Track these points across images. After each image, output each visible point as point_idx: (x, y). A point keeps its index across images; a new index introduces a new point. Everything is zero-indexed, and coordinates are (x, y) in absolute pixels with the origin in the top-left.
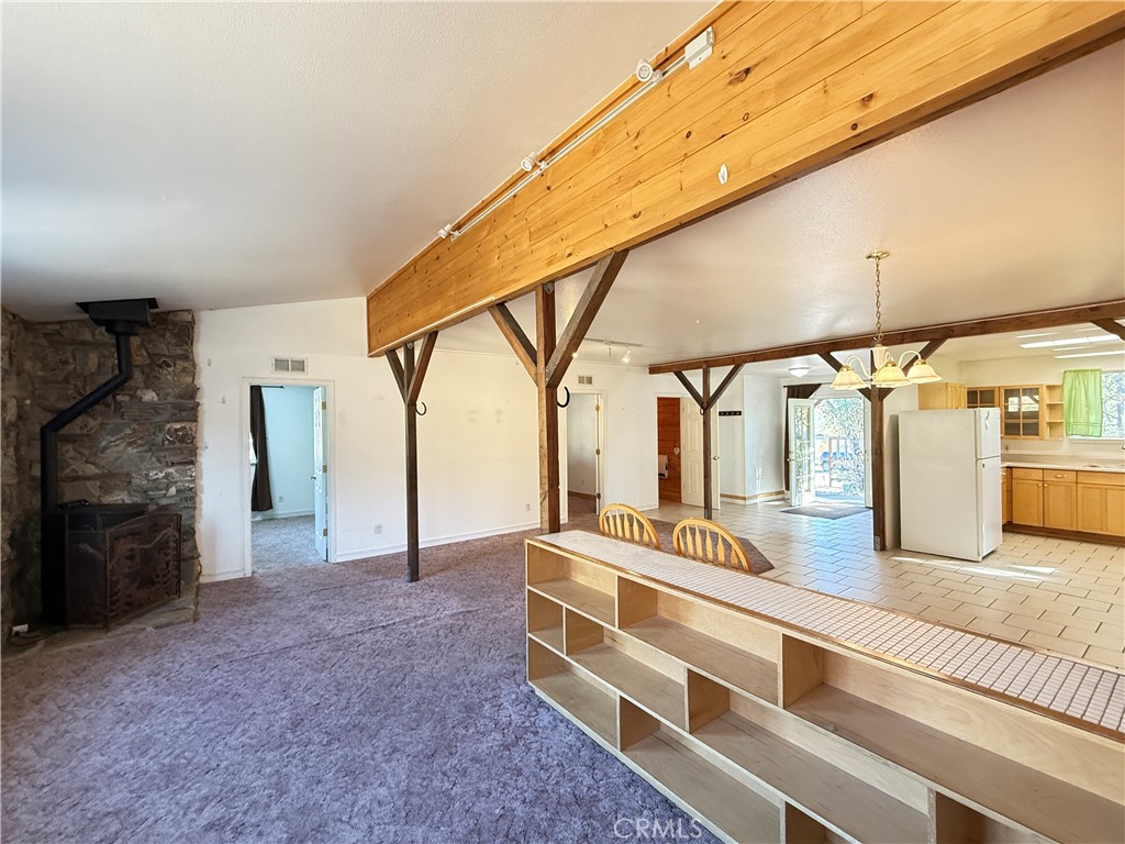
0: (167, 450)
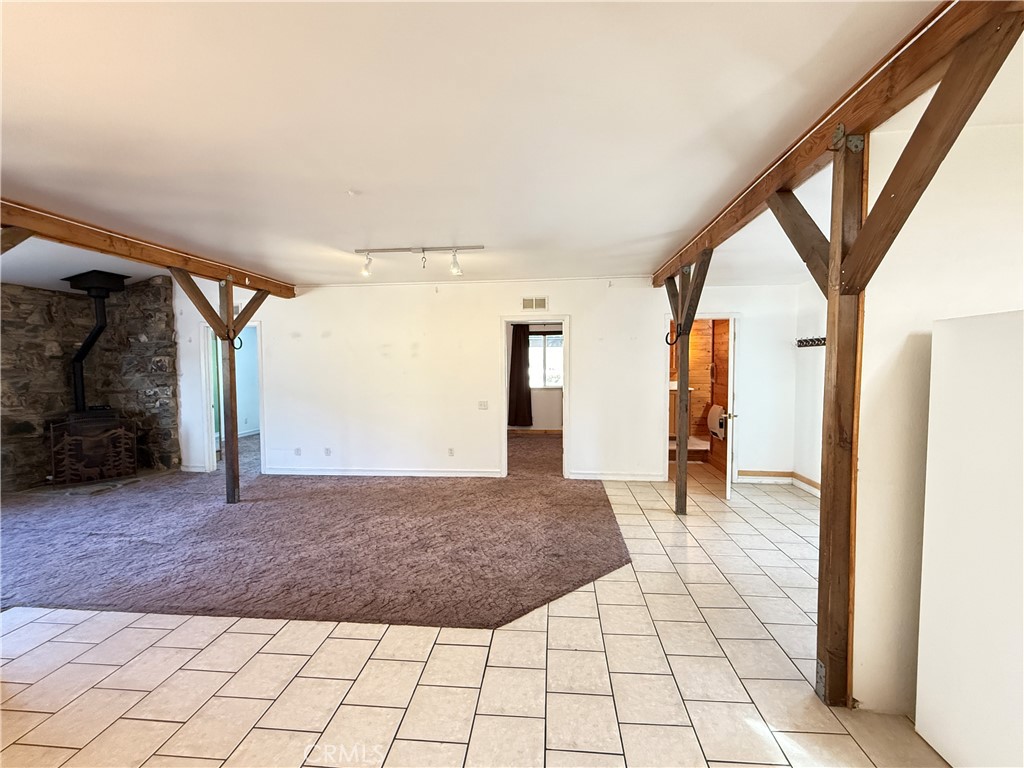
0: (154, 375)
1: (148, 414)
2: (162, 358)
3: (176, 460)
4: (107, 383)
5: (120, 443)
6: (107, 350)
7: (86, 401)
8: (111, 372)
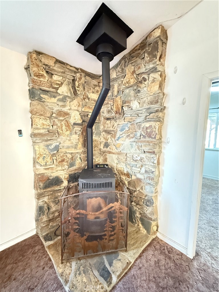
1: (134, 177)
2: (153, 124)
3: (155, 228)
4: (107, 145)
5: (115, 217)
6: (108, 119)
7: (94, 157)
8: (109, 136)
